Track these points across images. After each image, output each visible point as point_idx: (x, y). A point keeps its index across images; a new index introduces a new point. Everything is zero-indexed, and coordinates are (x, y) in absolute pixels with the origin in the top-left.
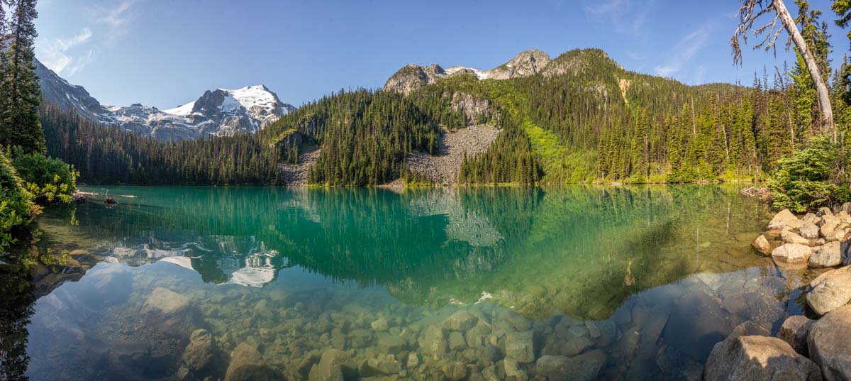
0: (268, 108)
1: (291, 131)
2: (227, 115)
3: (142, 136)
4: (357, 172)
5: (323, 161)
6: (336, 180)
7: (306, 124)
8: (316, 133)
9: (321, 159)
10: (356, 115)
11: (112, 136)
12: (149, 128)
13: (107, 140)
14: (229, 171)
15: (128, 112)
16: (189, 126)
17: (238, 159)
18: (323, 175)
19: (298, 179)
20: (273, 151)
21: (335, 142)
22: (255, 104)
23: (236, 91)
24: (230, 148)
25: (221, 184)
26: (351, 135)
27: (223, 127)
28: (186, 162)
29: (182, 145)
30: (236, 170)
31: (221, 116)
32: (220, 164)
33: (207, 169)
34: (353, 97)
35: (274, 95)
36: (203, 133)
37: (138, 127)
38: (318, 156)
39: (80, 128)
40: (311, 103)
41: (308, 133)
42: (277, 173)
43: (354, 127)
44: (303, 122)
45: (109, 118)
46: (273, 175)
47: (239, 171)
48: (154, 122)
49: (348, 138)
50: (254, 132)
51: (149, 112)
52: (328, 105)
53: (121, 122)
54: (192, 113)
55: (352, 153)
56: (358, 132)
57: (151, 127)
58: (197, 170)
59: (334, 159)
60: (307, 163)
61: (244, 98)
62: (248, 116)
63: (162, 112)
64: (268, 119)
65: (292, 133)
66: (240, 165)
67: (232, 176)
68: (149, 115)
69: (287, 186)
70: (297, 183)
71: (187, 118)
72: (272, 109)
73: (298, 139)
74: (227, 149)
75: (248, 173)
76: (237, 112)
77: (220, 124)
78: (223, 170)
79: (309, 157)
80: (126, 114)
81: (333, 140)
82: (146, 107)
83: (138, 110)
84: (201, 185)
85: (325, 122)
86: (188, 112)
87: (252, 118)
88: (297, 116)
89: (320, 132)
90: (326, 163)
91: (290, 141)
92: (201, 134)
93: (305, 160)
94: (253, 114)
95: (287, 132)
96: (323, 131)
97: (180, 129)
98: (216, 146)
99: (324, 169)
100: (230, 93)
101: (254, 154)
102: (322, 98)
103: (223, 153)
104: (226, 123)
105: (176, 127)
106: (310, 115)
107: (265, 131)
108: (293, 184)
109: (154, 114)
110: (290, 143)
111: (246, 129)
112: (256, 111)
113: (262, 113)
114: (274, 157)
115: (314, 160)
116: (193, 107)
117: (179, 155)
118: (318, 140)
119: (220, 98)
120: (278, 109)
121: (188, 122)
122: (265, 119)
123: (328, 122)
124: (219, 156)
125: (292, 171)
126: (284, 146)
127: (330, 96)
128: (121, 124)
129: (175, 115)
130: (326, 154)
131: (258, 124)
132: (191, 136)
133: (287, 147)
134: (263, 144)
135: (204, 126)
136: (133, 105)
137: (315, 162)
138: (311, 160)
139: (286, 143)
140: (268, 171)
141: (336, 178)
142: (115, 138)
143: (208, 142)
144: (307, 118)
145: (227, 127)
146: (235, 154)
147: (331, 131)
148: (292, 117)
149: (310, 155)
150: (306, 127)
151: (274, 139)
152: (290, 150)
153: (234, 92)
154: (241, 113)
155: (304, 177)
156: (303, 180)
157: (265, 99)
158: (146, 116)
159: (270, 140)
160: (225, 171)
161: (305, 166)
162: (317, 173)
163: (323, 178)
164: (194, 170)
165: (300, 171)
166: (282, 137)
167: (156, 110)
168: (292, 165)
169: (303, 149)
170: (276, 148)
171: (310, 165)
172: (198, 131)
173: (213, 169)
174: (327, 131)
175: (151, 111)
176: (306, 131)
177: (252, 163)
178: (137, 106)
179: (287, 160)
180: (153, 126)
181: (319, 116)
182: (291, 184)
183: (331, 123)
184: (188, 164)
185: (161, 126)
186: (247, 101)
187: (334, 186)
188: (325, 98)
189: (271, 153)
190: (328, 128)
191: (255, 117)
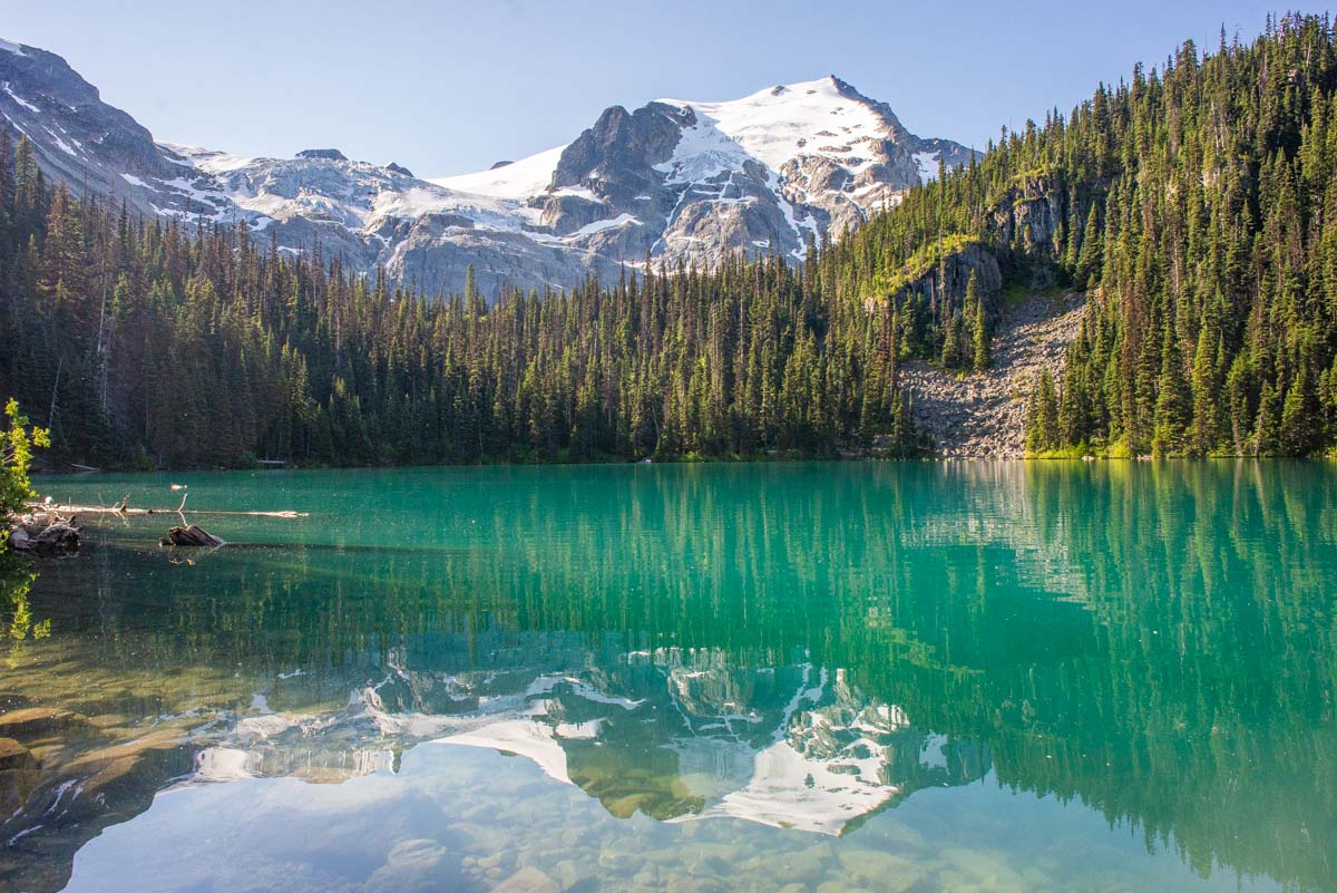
0: (856, 162)
1: (951, 243)
2: (690, 197)
3: (346, 274)
4: (1267, 394)
5: (1097, 356)
6: (1163, 430)
7: (1020, 212)
8: (1064, 242)
9: (1087, 347)
10: (1259, 145)
11: (216, 270)
12: (378, 244)
13: (190, 286)
14: (704, 404)
15: (286, 181)
16: (540, 238)
17: (740, 359)
18: (1097, 411)
19: (988, 433)
20: (878, 324)
21: (1155, 273)
22: (806, 151)
23: (725, 106)
24: (705, 319)
25: (673, 452)
26: (1234, 237)
27: (676, 239)
28: (529, 376)
29: (512, 311)
30: (731, 400)
31: (668, 201)
32: (665, 381)
33: (615, 400)
34: (1241, 70)
35: (881, 109)
36: (596, 262)
37: (326, 239)
38: (1075, 335)
39: (56, 231)
40: (1041, 125)
41: (1027, 246)
42: (896, 410)
43: (1249, 199)
44: (1006, 203)
45: (199, 196)
46: (882, 416)
47: (743, 404)
48: (397, 221)
49: (1221, 248)
50: (801, 254)
51: (376, 182)
52: (1116, 124)
53: (256, 217)
54: (552, 188)
55: (1242, 311)
56: (1272, 220)
57: (386, 242)
58: (575, 401)
59: (1153, 345)
60: (1028, 364)
61: (761, 132)
62: (777, 195)
63: (428, 184)
64: (856, 203)
65: (960, 249)
66: (745, 384)
67: (716, 425)
68: (376, 194)
69: (942, 460)
70: (984, 445)
71: (532, 209)
72: (872, 163)
73: (983, 272)
74: (692, 324)
75: (780, 413)
76: (730, 182)
77: (664, 228)
78: (678, 401)
79: (1034, 340)
80: (274, 186)
81: (1145, 265)
82: (362, 163)
83: (329, 174)
84: (592, 460)
85: (1105, 194)
86: (536, 184)
87: (793, 203)
88: (978, 182)
89: (1083, 235)
90: (1114, 361)
91: (950, 282)
92: (590, 266)
93: (1019, 355)
94: (797, 189)
95: (937, 250)
96: (1097, 231)
97: (502, 248)
98: (649, 313)
99: (1105, 389)
100: (701, 113)
101: (801, 341)
102: (1091, 97)
103: (679, 338)
104: (688, 227)
105: (490, 241)
106: (1034, 173)
107: (844, 250)
108: (968, 452)
109: (395, 193)
110: (953, 291)
111: (767, 244)
112: (810, 177)
113: (833, 182)
114: (885, 348)
115: (1057, 354)
116: (555, 168)
117: (503, 347)
118: (1073, 269)
119: (663, 132)
120: (900, 162)
121: (538, 224)
122: (845, 205)
123: (1117, 194)
124: (661, 349)
125: (962, 400)
126: (927, 303)
127: (1125, 84)
128: (256, 224)
129: (485, 197)
130: (1114, 324)
131: (818, 226)
132: (547, 274)
133: (938, 307)
134: (838, 299)
135: (599, 238)
136: (304, 153)
137: (1062, 361)
138: (1045, 353)
139: (935, 290)
140: (858, 402)
141: (1161, 423)
142: (228, 281)
143: (616, 297)
144: (1023, 186)
145: (692, 239)
146: (726, 339)
147: (1135, 230)
148: (958, 189)
149: (1041, 334)
150: (1018, 222)
151: (882, 280)
152: (952, 315)
153: (720, 109)
154: (749, 188)
155: (1014, 421)
156: (1010, 435)
157: (846, 129)
158: (363, 198)
159: (864, 283)
160: (687, 407)
161: (1017, 376)
162: (1071, 403)
163: (1098, 426)
164: (561, 406)
165: (994, 397)
166: (918, 268)
167: (403, 176)
168: (960, 377)
169: (1005, 312)
170: (891, 312)
171: (1038, 372)
172: (578, 258)
173: (639, 397)
174: (1116, 230)
175: (384, 181)
176: (1021, 238)
177: (793, 372)
178: (323, 160)
179: (940, 355)
180: (394, 238)
181: (1075, 175)
182: (958, 452)
183: (1132, 193)
184: (537, 382)
185: (428, 237)
186: (772, 140)
187: (1152, 457)
188: (1102, 96)
189: (872, 331)
190: (1122, 218)
191: (804, 198)
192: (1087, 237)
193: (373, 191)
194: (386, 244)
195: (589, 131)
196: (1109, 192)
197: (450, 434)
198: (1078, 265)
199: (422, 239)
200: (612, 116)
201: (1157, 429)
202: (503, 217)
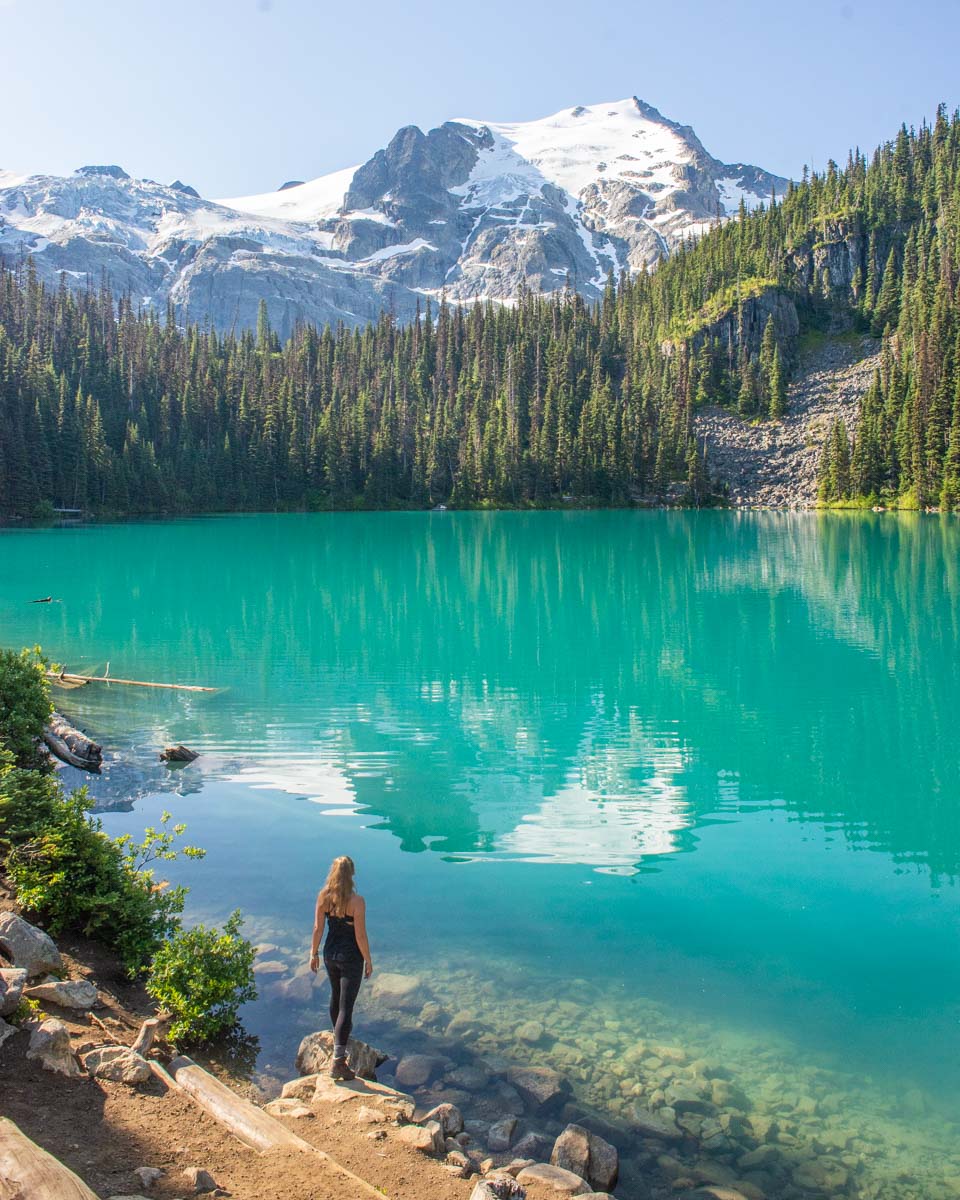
0: (658, 187)
1: (749, 287)
2: (486, 222)
3: (133, 306)
5: (889, 406)
6: (951, 482)
7: (820, 255)
8: (862, 287)
9: (881, 397)
12: (162, 268)
14: (500, 451)
15: (66, 202)
16: (331, 264)
17: (535, 403)
18: (888, 461)
19: (779, 481)
20: (675, 368)
21: (948, 324)
22: (606, 175)
23: (523, 127)
24: (501, 361)
25: (468, 499)
27: (471, 265)
28: (324, 420)
29: (305, 346)
30: (526, 445)
31: (463, 226)
32: (461, 424)
33: (412, 445)
35: (684, 132)
36: (389, 290)
38: (869, 383)
40: (843, 166)
41: (826, 290)
42: (690, 458)
44: (806, 247)
46: (676, 465)
47: (538, 448)
48: (182, 244)
50: (600, 283)
51: (160, 203)
52: (917, 169)
54: (344, 211)
57: (171, 266)
58: (370, 447)
59: (944, 398)
60: (823, 411)
61: (560, 155)
62: (575, 221)
63: (215, 206)
64: (657, 230)
65: (758, 293)
66: (540, 430)
67: (511, 471)
68: (160, 215)
69: (735, 507)
70: (777, 493)
71: (322, 232)
72: (674, 189)
73: (781, 316)
74: (487, 364)
75: (576, 457)
76: (527, 207)
77: (460, 254)
78: (473, 449)
79: (829, 386)
80: (53, 205)
81: (939, 316)
82: (145, 181)
83: (110, 193)
84: (387, 507)
85: (904, 240)
86: (327, 206)
87: (592, 229)
88: (778, 224)
89: (881, 281)
90: (906, 413)
91: (748, 326)
92: (383, 293)
93: (814, 402)
94: (596, 215)
95: (735, 293)
96: (895, 277)
97: (292, 273)
98: (445, 353)
99: (896, 439)
100: (499, 134)
101: (598, 385)
102: (893, 137)
103: (475, 379)
104: (484, 253)
105: (279, 266)
106: (834, 217)
107: (642, 290)
108: (761, 500)
109: (180, 214)
110: (750, 335)
111: (565, 271)
112: (610, 202)
113: (634, 209)
114: (680, 393)
115: (851, 402)
116: (347, 190)
117: (298, 390)
118: (870, 314)
119: (459, 154)
120: (703, 188)
121: (329, 249)
122: (646, 232)
123: (916, 240)
124: (456, 391)
125: (757, 447)
126: (725, 347)
127: (928, 125)
128: (35, 245)
129: (274, 220)
130: (907, 376)
131: (617, 254)
132: (339, 300)
133: (734, 351)
134: (636, 342)
135: (392, 263)
136: (84, 169)
137: (857, 409)
138: (840, 400)
139: (732, 334)
140: (653, 449)
141: (950, 475)
142: (17, 322)
143: (411, 334)
144: (822, 229)
145: (488, 266)
146: (521, 382)
147: (932, 278)
148: (758, 230)
149: (837, 381)
150: (817, 265)
151: (680, 323)
152: (749, 361)
153: (518, 130)
154: (548, 213)
155: (807, 470)
156: (803, 483)
157: (648, 154)
158: (148, 218)
159: (662, 326)
160: (483, 453)
161: (811, 424)
162: (863, 454)
163: (890, 477)
164: (355, 452)
165: (787, 445)
166: (716, 312)
167: (189, 197)
168: (755, 423)
169: (803, 357)
170: (688, 357)
171: (833, 419)
172: (370, 285)
173: (433, 441)
174: (913, 277)
175: (169, 202)
176: (820, 282)
177: (588, 419)
178: (105, 178)
179: (735, 400)
180: (179, 262)
181: (875, 219)
182: (751, 499)
183: (930, 239)
184: (332, 428)
185: (214, 261)
186: (571, 164)
187: (940, 509)
188: (904, 136)
189: (669, 375)
190: (920, 265)
191: (604, 224)
192: (885, 284)
193: (157, 212)
194: (172, 268)
195: (382, 151)
196: (907, 238)
197: (245, 479)
198: (875, 311)
199: (209, 263)
200: (406, 137)
201: (945, 481)
202: (293, 241)
